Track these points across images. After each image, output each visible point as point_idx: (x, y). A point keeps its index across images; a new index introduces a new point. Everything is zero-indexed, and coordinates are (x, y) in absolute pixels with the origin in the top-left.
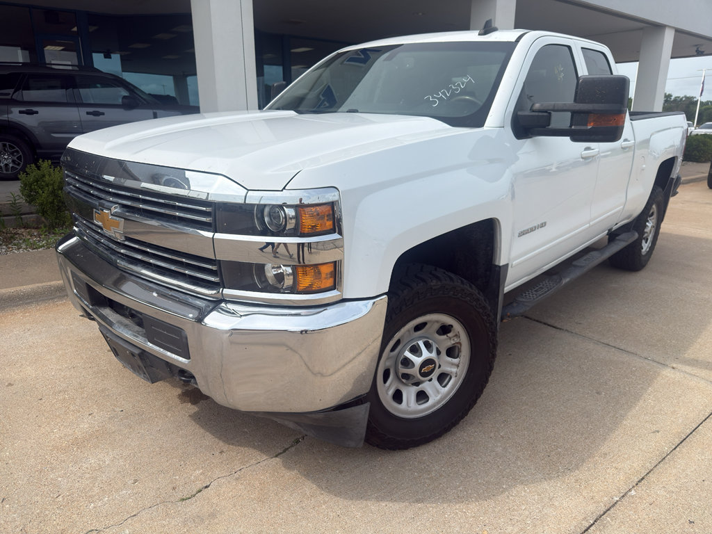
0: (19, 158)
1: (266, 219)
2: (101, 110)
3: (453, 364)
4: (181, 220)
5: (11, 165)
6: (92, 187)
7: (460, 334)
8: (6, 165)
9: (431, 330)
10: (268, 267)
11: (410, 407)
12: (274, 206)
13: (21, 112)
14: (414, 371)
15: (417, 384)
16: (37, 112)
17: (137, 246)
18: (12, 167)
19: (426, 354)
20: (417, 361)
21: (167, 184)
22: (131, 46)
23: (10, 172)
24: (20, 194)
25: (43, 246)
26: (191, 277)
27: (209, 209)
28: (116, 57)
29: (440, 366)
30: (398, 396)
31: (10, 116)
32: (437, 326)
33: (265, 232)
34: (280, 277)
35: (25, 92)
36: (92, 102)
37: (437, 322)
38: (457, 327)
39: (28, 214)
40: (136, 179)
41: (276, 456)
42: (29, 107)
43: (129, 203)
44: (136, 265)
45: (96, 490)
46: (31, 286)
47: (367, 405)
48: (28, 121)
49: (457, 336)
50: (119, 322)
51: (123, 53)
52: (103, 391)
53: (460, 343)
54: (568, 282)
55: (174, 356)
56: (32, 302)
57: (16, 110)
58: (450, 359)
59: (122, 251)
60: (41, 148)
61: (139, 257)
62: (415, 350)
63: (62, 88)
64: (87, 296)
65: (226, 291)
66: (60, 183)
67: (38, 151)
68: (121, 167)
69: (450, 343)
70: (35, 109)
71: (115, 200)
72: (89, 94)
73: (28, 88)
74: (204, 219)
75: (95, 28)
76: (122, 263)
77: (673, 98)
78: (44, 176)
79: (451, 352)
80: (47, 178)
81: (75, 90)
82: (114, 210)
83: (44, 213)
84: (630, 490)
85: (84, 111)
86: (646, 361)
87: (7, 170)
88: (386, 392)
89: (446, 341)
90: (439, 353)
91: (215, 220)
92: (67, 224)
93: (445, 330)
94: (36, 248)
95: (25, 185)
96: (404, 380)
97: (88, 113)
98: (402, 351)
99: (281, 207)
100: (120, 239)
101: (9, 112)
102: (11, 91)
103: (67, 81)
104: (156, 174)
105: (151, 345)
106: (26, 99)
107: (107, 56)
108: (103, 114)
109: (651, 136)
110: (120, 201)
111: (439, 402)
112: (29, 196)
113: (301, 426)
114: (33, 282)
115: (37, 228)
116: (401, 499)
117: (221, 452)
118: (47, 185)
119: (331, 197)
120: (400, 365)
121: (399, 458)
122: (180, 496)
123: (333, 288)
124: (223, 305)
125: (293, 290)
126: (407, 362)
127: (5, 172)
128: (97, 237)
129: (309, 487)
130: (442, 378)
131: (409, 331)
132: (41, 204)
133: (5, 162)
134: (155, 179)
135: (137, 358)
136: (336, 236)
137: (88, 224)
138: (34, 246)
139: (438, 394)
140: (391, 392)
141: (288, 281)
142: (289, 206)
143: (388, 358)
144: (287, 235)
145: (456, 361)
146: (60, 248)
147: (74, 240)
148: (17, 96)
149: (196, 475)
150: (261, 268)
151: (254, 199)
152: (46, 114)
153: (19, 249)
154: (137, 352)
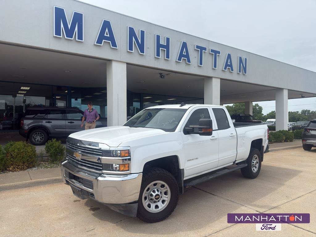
0: (43, 138)
1: (114, 153)
2: (73, 121)
3: (166, 197)
4: (95, 154)
5: (40, 140)
6: (74, 147)
7: (167, 188)
8: (38, 140)
9: (159, 186)
10: (114, 165)
11: (153, 209)
12: (116, 151)
13: (46, 122)
14: (153, 197)
15: (155, 202)
16: (51, 122)
17: (84, 161)
18: (40, 141)
19: (157, 193)
20: (154, 194)
21: (93, 146)
22: (86, 97)
23: (39, 142)
24: (45, 150)
25: (49, 167)
26: (96, 168)
27: (102, 152)
28: (79, 100)
29: (161, 197)
30: (149, 206)
31: (42, 123)
32: (160, 185)
33: (114, 157)
34: (116, 168)
35: (48, 115)
36: (70, 118)
37: (160, 183)
38: (166, 185)
39: (45, 157)
40: (84, 144)
41: (115, 223)
42: (49, 120)
43: (83, 151)
44: (83, 166)
45: (64, 229)
46: (47, 179)
47: (137, 204)
48: (48, 125)
49: (166, 188)
50: (76, 183)
51: (83, 99)
52: (67, 207)
53: (167, 190)
54: (212, 178)
55: (89, 189)
56: (46, 184)
57: (44, 121)
58: (165, 196)
59: (80, 163)
60: (50, 134)
61: (84, 164)
62: (154, 192)
63: (61, 114)
64: (68, 176)
65: (104, 171)
66: (58, 146)
67: (49, 135)
68: (80, 141)
69: (165, 190)
70: (51, 121)
71: (80, 150)
72: (70, 116)
73: (49, 114)
74: (100, 154)
75: (73, 91)
76: (79, 166)
77: (311, 112)
78: (53, 144)
79: (166, 193)
80: (54, 145)
81: (65, 114)
82: (79, 152)
83: (51, 156)
84: (212, 234)
85: (67, 121)
86: (238, 204)
87: (38, 142)
88: (145, 203)
89: (164, 190)
90: (161, 193)
91: (102, 154)
92: (58, 160)
93: (163, 186)
94: (47, 168)
95: (47, 147)
96: (151, 201)
97: (69, 122)
98: (150, 192)
99: (117, 151)
100: (80, 159)
101: (42, 122)
102: (44, 115)
103: (63, 111)
104: (90, 144)
105: (84, 187)
106: (48, 118)
107: (76, 100)
108: (74, 123)
109: (246, 132)
110: (81, 150)
111: (162, 209)
112: (47, 150)
113: (120, 211)
114: (47, 178)
115: (47, 162)
116: (146, 233)
117: (99, 222)
118: (54, 147)
119: (129, 148)
120: (150, 196)
121: (149, 225)
122: (87, 230)
123: (129, 170)
124: (102, 175)
125: (119, 171)
126: (152, 195)
127: (37, 142)
128: (73, 160)
129: (122, 230)
130: (163, 202)
131: (152, 185)
132: (51, 153)
133: (38, 139)
134: (90, 145)
135: (80, 192)
136: (129, 157)
137: (71, 157)
138: (47, 167)
139: (162, 206)
140: (147, 204)
141: (118, 169)
142: (118, 150)
143: (146, 193)
144: (118, 157)
145: (167, 196)
146: (62, 163)
147: (66, 161)
148: (46, 117)
149: (92, 227)
150: (112, 165)
151: (111, 149)
152: (54, 123)
153: (41, 168)
154: (80, 190)
